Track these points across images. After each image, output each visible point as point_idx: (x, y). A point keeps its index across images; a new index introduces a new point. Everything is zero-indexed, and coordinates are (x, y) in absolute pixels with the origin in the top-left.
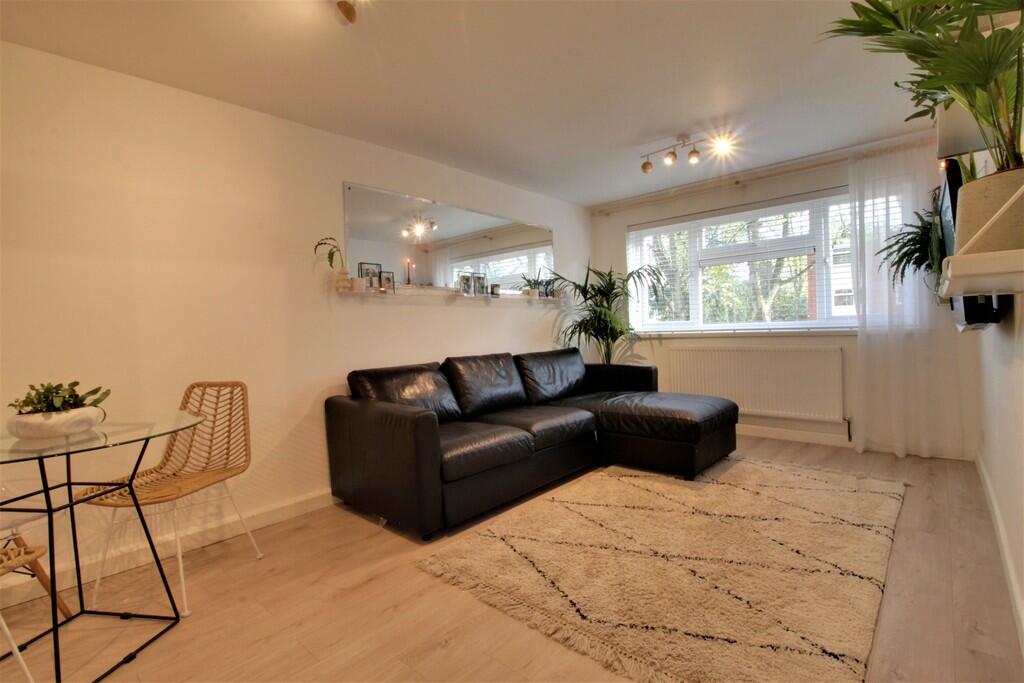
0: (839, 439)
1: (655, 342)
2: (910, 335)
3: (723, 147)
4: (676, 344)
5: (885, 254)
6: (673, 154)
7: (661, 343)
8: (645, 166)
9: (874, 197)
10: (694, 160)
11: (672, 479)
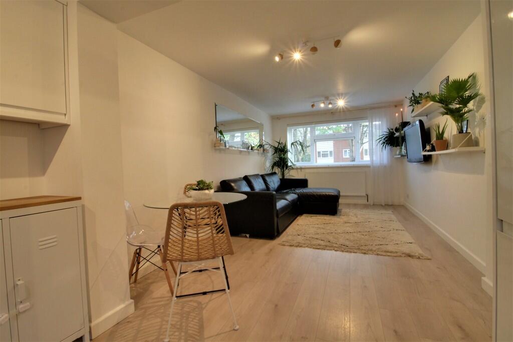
0: (364, 201)
1: (299, 170)
2: (385, 167)
3: (341, 103)
4: (307, 171)
5: (378, 141)
6: (324, 103)
7: (301, 171)
8: (313, 106)
9: (376, 121)
10: (330, 106)
11: (328, 216)
